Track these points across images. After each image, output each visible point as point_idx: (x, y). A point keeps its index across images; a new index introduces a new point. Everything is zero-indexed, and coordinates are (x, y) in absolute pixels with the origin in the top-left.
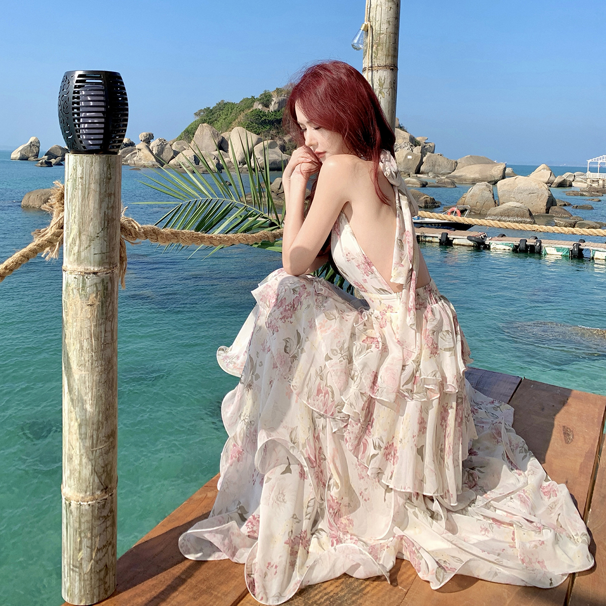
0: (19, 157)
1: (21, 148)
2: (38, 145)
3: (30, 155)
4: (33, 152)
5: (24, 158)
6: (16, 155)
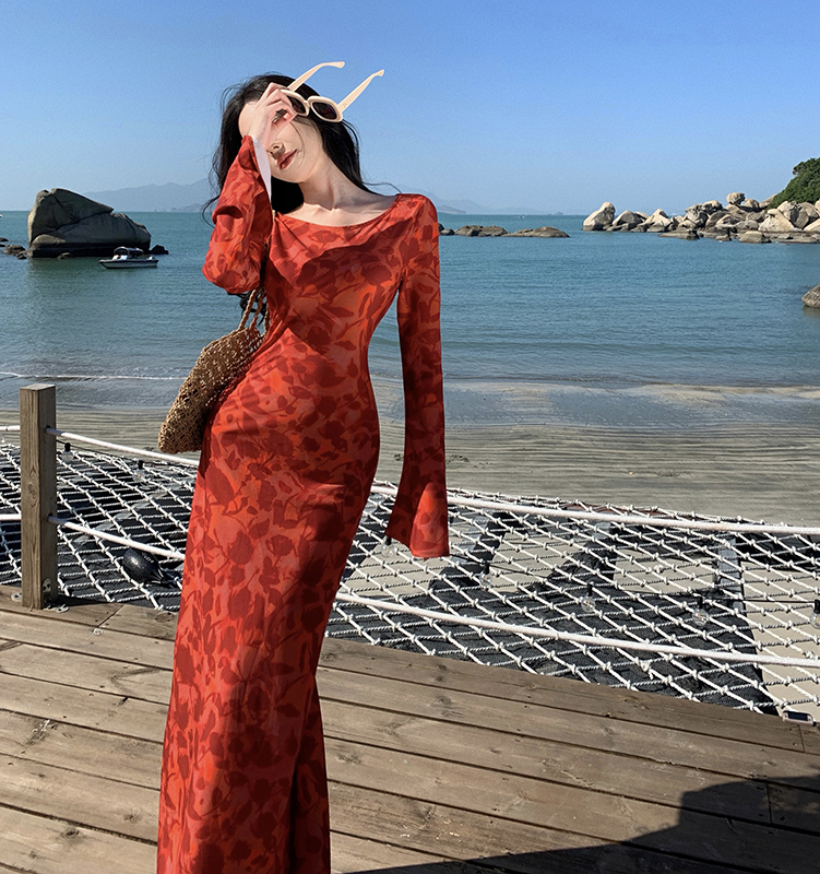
0: (592, 225)
1: (594, 215)
2: (613, 211)
3: (604, 223)
4: (607, 218)
5: (598, 228)
6: (590, 222)
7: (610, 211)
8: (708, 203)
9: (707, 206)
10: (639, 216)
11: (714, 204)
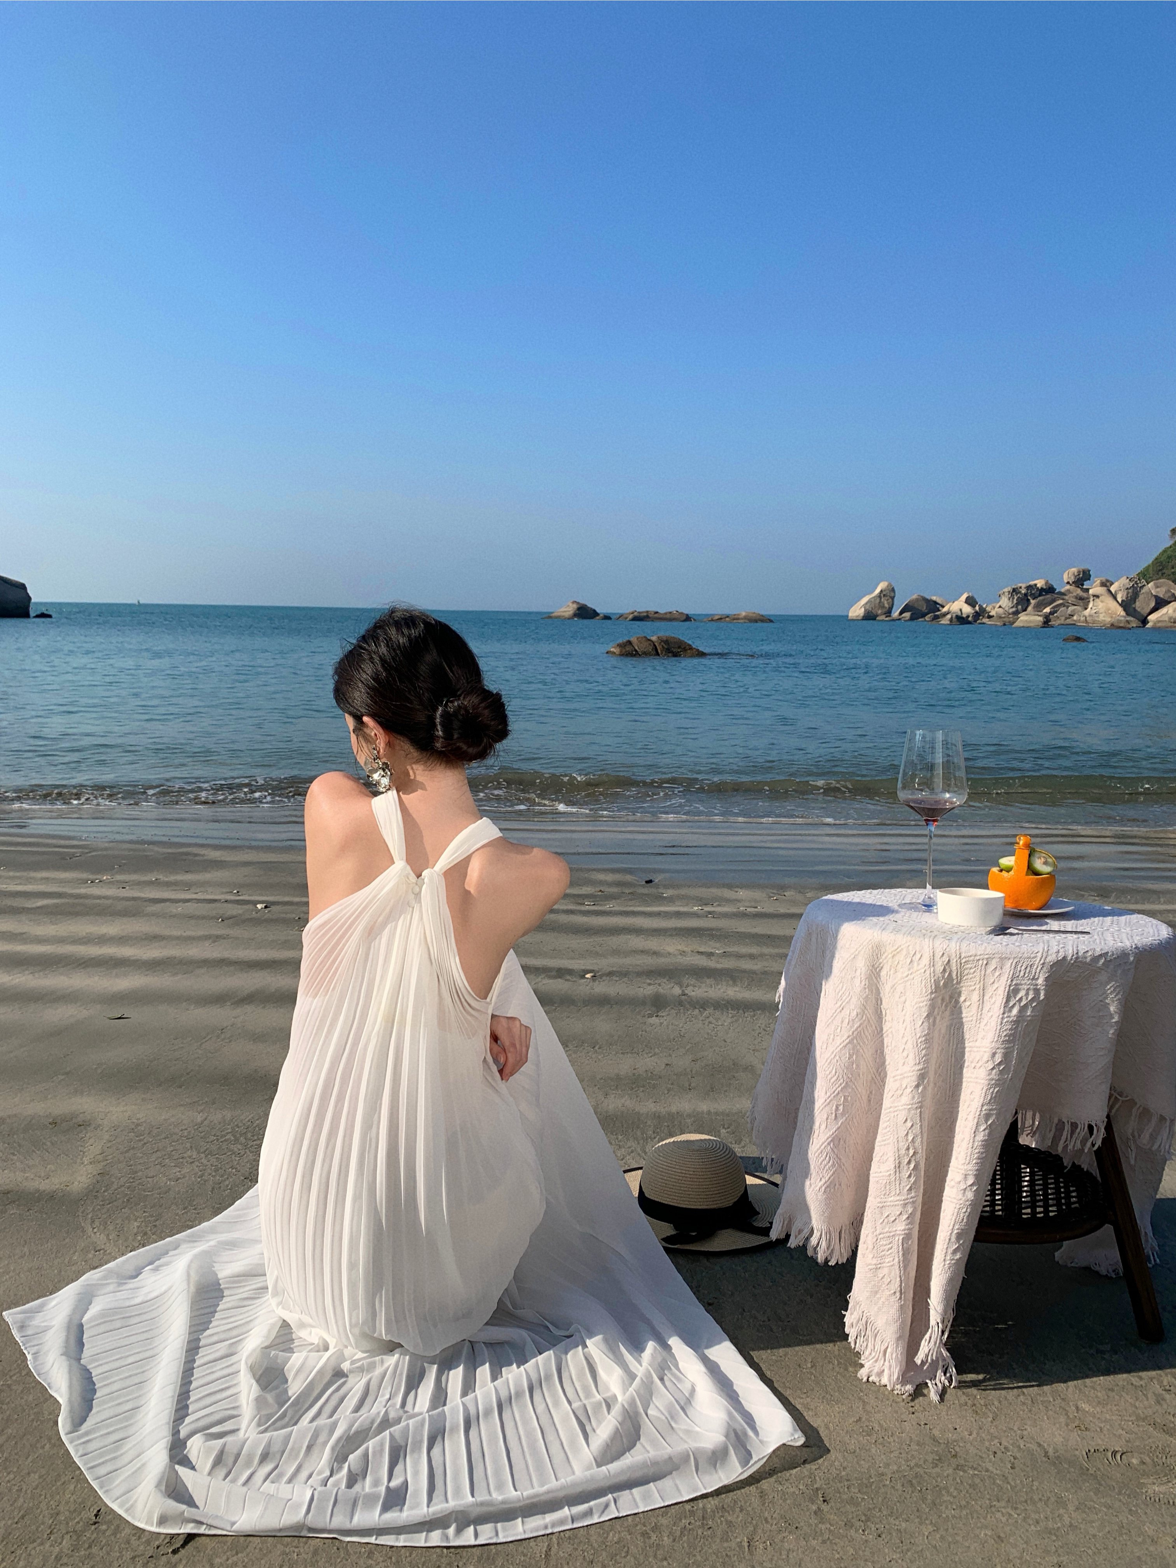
0: (862, 615)
1: (865, 600)
2: (892, 594)
3: (879, 612)
4: (884, 607)
5: (869, 616)
6: (857, 611)
7: (889, 594)
8: (1032, 583)
9: (1029, 587)
10: (936, 603)
11: (1040, 583)
